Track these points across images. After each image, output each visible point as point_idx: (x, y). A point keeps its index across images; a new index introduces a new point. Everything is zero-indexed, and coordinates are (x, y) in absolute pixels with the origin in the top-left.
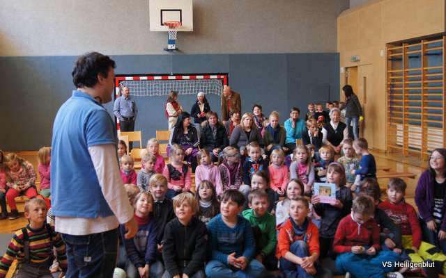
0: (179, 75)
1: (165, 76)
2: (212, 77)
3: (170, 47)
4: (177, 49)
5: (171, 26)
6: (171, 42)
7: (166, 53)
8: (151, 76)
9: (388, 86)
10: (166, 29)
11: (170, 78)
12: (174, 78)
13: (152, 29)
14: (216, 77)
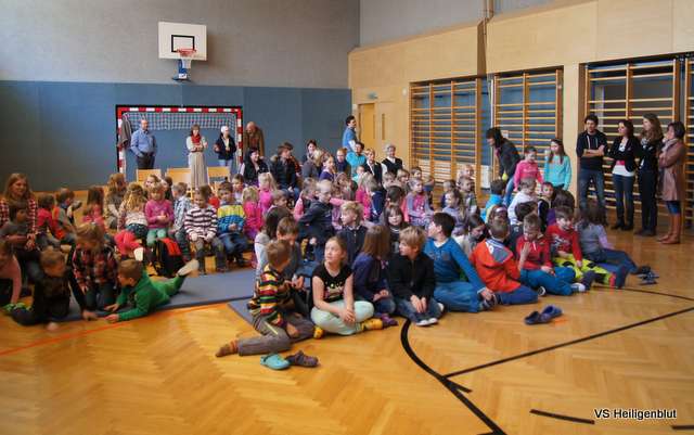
0: (190, 108)
1: (174, 108)
2: (225, 110)
3: (181, 76)
4: (187, 80)
5: (184, 53)
6: (182, 71)
7: (176, 83)
8: (159, 107)
9: (412, 123)
10: (177, 56)
11: (180, 110)
12: (185, 110)
13: (161, 56)
14: (229, 110)
